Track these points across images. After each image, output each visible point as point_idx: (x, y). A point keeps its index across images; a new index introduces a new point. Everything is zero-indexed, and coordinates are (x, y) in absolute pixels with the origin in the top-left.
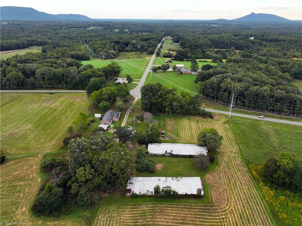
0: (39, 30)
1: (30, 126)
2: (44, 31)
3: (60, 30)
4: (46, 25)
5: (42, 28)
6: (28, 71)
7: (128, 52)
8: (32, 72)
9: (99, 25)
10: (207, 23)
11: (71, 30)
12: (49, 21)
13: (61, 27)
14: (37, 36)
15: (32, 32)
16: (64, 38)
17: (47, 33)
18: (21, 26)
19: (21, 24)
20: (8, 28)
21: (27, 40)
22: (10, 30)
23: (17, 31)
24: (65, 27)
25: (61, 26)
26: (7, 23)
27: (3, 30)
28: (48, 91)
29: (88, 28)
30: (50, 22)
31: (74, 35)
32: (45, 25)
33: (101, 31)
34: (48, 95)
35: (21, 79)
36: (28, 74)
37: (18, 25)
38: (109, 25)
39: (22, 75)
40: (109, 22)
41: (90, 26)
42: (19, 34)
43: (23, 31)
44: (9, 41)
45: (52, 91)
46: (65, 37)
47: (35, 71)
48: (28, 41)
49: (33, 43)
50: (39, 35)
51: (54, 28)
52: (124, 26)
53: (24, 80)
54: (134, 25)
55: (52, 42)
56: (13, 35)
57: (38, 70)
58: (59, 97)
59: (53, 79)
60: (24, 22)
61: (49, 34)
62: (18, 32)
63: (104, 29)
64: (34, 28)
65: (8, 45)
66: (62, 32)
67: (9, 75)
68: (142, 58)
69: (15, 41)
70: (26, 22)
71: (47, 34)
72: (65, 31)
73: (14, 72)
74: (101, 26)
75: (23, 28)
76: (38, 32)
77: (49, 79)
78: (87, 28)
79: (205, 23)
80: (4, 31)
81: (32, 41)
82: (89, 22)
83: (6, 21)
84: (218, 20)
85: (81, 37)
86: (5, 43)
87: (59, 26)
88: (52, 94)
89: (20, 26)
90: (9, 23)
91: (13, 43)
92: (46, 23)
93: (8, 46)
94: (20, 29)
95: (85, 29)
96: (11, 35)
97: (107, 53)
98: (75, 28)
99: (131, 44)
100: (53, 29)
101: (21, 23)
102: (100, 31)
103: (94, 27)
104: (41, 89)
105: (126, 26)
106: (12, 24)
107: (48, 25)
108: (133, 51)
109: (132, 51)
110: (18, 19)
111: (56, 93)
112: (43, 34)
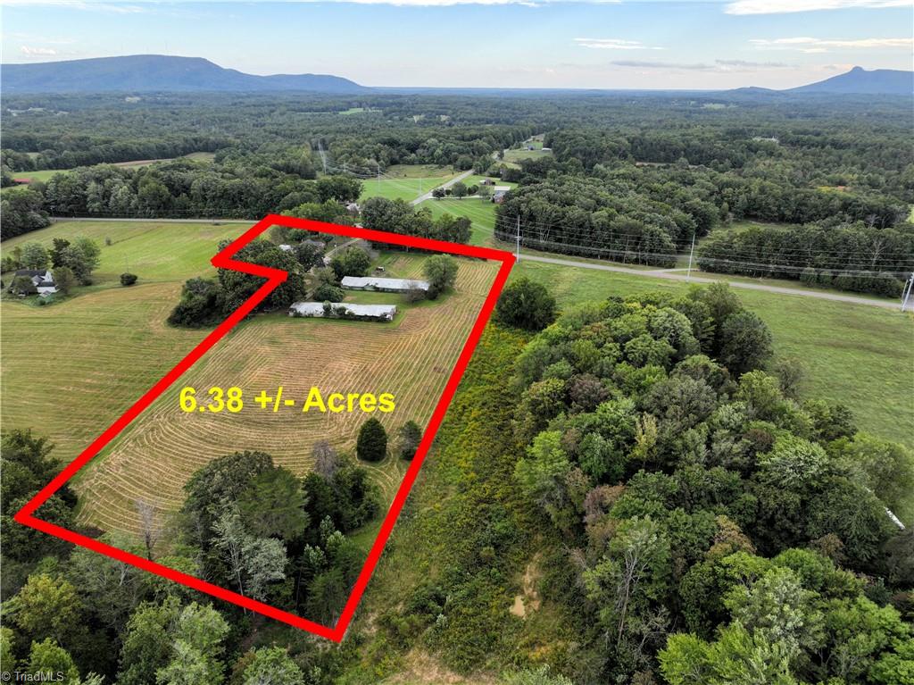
0: (217, 115)
1: (174, 258)
2: (230, 119)
3: (270, 115)
4: (235, 104)
5: (225, 112)
6: (177, 185)
7: (413, 164)
8: (184, 187)
9: (375, 103)
10: (693, 100)
11: (297, 117)
12: (245, 94)
13: (273, 108)
14: (210, 130)
15: (199, 122)
16: (274, 135)
17: (234, 124)
18: (174, 107)
19: (173, 103)
20: (141, 112)
21: (184, 138)
22: (145, 116)
23: (164, 119)
24: (283, 109)
25: (274, 105)
26: (138, 99)
27: (129, 117)
28: (211, 221)
29: (344, 110)
30: (248, 97)
31: (299, 128)
32: (232, 105)
33: (376, 119)
34: (210, 226)
35: (164, 198)
36: (177, 191)
37: (167, 104)
38: (401, 104)
39: (167, 190)
40: (406, 96)
41: (350, 106)
42: (165, 127)
43: (177, 120)
44: (143, 140)
45: (217, 221)
46: (276, 133)
47: (190, 185)
48: (186, 141)
49: (196, 147)
50: (214, 130)
51: (253, 112)
52: (443, 106)
53: (169, 199)
54: (473, 105)
55: (242, 142)
56: (151, 129)
57: (196, 181)
58: (230, 229)
59: (221, 197)
60: (181, 98)
61: (240, 125)
62: (163, 122)
63: (385, 115)
64: (204, 111)
65: (141, 148)
66: (274, 122)
67: (143, 190)
68: (438, 176)
69: (155, 141)
70: (185, 97)
71: (235, 126)
72: (281, 120)
73: (153, 185)
74: (379, 105)
75: (176, 111)
76: (213, 121)
77: (213, 198)
78: (341, 113)
79: (687, 99)
80: (131, 119)
81: (195, 140)
82: (351, 96)
83: (137, 94)
84: (740, 91)
85: (314, 133)
86: (134, 144)
87: (269, 105)
88: (217, 224)
89: (169, 106)
90: (144, 100)
91: (153, 145)
92: (238, 97)
93: (139, 151)
94: (170, 114)
95: (334, 114)
96: (146, 128)
97: (358, 165)
98: (310, 110)
99: (424, 147)
100: (251, 115)
101: (173, 99)
102: (373, 120)
103: (361, 110)
104: (199, 218)
105: (449, 106)
106: (152, 103)
107: (241, 103)
108: (425, 163)
109: (422, 162)
110: (166, 90)
111: (225, 224)
112: (224, 125)
